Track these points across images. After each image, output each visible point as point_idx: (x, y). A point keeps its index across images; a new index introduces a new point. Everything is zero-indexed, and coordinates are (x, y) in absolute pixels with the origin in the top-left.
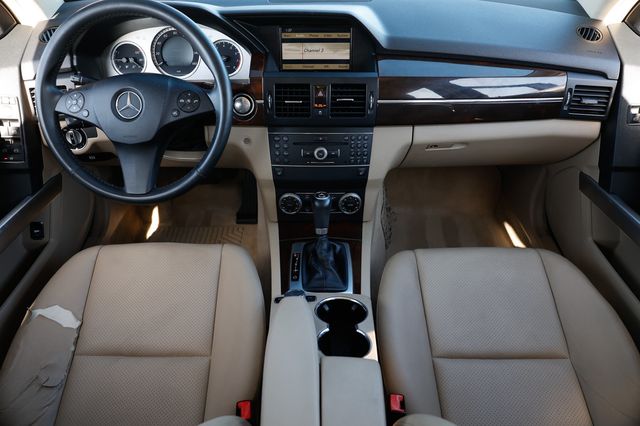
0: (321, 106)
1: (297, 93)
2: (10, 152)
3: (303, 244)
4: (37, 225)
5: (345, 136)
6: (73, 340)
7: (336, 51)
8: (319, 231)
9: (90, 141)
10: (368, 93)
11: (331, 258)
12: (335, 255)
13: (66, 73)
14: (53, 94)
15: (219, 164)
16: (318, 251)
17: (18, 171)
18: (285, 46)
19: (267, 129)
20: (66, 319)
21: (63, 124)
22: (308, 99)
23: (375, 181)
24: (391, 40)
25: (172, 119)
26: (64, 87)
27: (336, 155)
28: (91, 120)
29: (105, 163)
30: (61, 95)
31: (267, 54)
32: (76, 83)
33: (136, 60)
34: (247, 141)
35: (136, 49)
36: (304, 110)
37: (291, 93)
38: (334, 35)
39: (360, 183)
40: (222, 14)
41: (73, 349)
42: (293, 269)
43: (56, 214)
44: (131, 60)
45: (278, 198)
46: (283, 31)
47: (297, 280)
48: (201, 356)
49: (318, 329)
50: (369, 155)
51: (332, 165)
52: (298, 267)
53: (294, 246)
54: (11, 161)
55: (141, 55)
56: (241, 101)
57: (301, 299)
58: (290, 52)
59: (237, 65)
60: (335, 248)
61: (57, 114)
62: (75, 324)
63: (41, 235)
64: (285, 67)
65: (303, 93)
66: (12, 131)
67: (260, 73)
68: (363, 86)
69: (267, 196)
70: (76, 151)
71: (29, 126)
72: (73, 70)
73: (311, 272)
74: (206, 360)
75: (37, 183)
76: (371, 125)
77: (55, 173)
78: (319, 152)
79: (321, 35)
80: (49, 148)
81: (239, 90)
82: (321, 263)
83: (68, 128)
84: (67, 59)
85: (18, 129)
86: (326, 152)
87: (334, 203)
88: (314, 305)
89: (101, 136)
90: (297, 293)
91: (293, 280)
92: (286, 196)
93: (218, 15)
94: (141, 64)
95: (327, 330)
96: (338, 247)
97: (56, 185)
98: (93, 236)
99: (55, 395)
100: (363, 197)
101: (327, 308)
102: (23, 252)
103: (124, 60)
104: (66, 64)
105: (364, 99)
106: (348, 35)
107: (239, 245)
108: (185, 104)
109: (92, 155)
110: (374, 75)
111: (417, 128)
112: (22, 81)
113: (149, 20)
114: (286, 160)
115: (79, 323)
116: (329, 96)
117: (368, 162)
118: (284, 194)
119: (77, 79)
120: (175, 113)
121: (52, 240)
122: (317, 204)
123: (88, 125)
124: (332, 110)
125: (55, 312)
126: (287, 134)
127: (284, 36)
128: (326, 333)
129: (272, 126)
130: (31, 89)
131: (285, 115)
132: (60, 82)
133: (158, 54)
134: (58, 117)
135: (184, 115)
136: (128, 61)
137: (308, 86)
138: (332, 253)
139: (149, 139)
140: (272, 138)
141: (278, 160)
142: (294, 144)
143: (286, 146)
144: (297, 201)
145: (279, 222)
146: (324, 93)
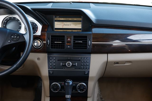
0: (69, 44)
1: (60, 39)
5: (79, 57)
7: (76, 25)
8: (67, 97)
10: (88, 40)
18: (56, 23)
19: (47, 54)
22: (64, 41)
23: (92, 77)
24: (97, 20)
25: (7, 44)
27: (75, 66)
31: (48, 25)
34: (38, 59)
36: (62, 46)
37: (57, 39)
38: (75, 19)
39: (85, 78)
45: (50, 84)
46: (55, 17)
50: (89, 66)
51: (73, 69)
56: (37, 42)
58: (58, 25)
59: (37, 31)
64: (56, 30)
65: (62, 39)
68: (86, 37)
76: (90, 53)
78: (68, 64)
79: (70, 19)
81: (36, 38)
86: (71, 64)
92: (54, 83)
93: (30, 9)
100: (87, 85)
105: (87, 42)
106: (81, 19)
108: (13, 38)
110: (91, 33)
111: (109, 55)
114: (54, 67)
117: (89, 69)
118: (53, 83)
120: (9, 41)
124: (74, 46)
126: (55, 56)
127: (56, 19)
129: (49, 53)
131: (55, 48)
133: (5, 25)
135: (13, 42)
137: (64, 36)
140: (49, 58)
141: (51, 67)
142: (58, 60)
143: (54, 61)
144: (58, 86)
145: (50, 97)
146: (71, 39)
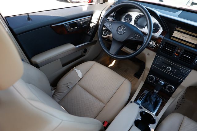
0: (177, 54)
1: (171, 47)
2: (90, 30)
3: (149, 92)
4: (86, 50)
5: (180, 67)
6: (78, 80)
7: (192, 40)
8: (155, 91)
9: (108, 35)
10: (196, 58)
11: (154, 101)
12: (156, 100)
13: (111, 16)
14: (106, 20)
15: (136, 57)
16: (151, 96)
17: (89, 35)
18: (175, 32)
19: (156, 54)
20: (80, 75)
21: (104, 28)
22: (174, 51)
23: (183, 87)
25: (130, 39)
26: (109, 20)
27: (174, 72)
28: (111, 30)
29: (108, 42)
30: (107, 21)
31: (168, 32)
32: (112, 20)
33: (130, 20)
34: (148, 54)
35: (131, 16)
36: (171, 54)
37: (169, 47)
38: (195, 34)
39: (177, 84)
40: (160, 16)
41: (77, 82)
42: (141, 97)
43: (91, 49)
44: (129, 19)
45: (149, 74)
46: (177, 27)
47: (141, 100)
48: (104, 103)
49: (137, 117)
50: (185, 77)
51: (171, 74)
52: (143, 97)
53: (145, 90)
54: (89, 32)
55: (132, 19)
56: (153, 42)
57: (138, 106)
59: (157, 32)
60: (157, 98)
61: (104, 25)
62: (81, 77)
63: (85, 53)
64: (172, 38)
65: (173, 48)
66: (93, 26)
67: (162, 37)
69: (146, 73)
70: (104, 36)
71: (97, 26)
72: (113, 16)
73: (145, 101)
74: (104, 105)
75: (91, 40)
76: (192, 68)
77: (96, 39)
78: (168, 68)
79: (190, 33)
80: (98, 32)
81: (153, 39)
82: (151, 100)
83: (105, 30)
84: (113, 13)
85: (94, 26)
86: (171, 69)
87: (164, 86)
88: (141, 110)
89: (111, 35)
90: (138, 104)
91: (139, 100)
92: (151, 75)
93: (159, 15)
94: (131, 21)
95: (140, 119)
96: (158, 99)
97: (95, 42)
98: (96, 59)
99: (68, 90)
100: (176, 89)
101: (144, 114)
102: (80, 54)
103: (127, 18)
104: (112, 14)
105: (194, 59)
107: (131, 82)
108: (136, 36)
109: (107, 39)
112: (101, 15)
113: (138, 10)
114: (157, 65)
115: (82, 77)
116: (181, 53)
117: (184, 79)
119: (113, 19)
120: (132, 38)
121: (87, 55)
122: (159, 83)
123: (109, 31)
124: (180, 58)
125: (78, 71)
126: (161, 58)
127: (177, 29)
128: (139, 120)
129: (158, 54)
130: (102, 17)
131: (164, 52)
132: (108, 18)
133: (137, 20)
134: (104, 26)
135: (134, 39)
136: (128, 19)
137: (176, 47)
138: (155, 99)
139: (122, 41)
140: (156, 57)
141: (154, 64)
142: (162, 62)
143: (159, 61)
144: (154, 79)
145: (145, 82)
146: (180, 51)
